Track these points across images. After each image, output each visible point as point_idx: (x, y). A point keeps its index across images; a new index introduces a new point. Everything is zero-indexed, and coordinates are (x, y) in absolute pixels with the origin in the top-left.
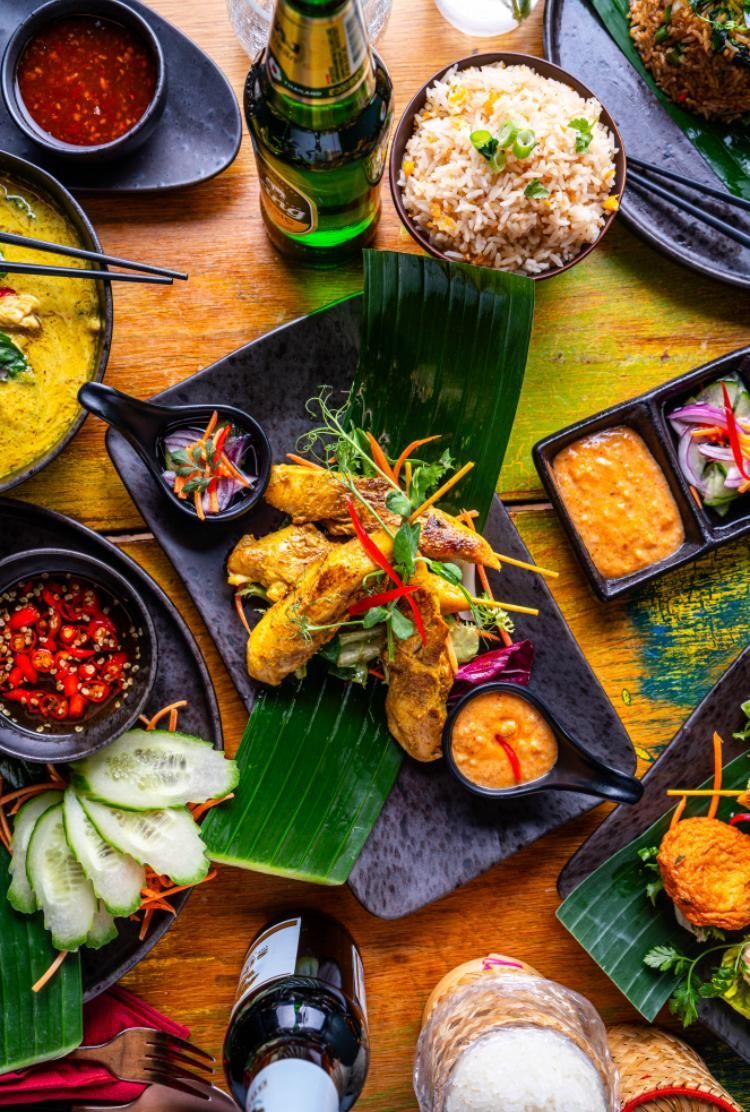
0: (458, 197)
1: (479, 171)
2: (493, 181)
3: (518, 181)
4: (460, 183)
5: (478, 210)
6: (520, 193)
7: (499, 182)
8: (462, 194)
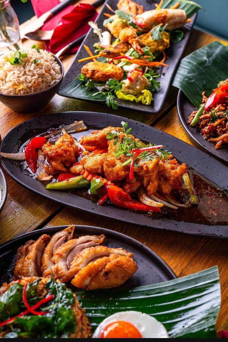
0: (19, 78)
1: (18, 68)
2: (24, 67)
3: (30, 64)
4: (16, 75)
5: (26, 76)
6: (33, 65)
7: (25, 67)
8: (19, 77)
